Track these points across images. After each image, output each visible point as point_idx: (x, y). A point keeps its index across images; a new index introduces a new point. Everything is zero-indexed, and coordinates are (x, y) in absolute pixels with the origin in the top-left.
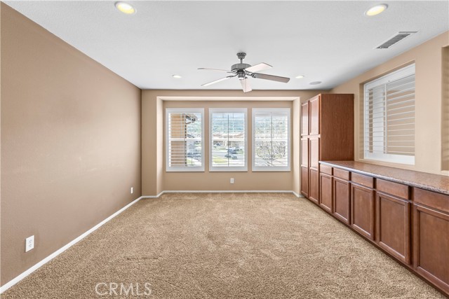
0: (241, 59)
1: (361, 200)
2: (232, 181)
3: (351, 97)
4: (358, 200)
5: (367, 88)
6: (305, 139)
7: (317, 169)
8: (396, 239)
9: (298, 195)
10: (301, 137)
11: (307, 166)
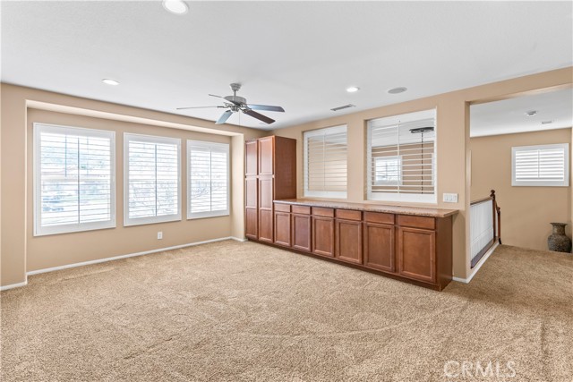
0: (235, 91)
1: (322, 228)
2: (160, 235)
3: (294, 142)
4: (320, 228)
5: (307, 135)
6: (252, 179)
7: (271, 209)
8: (353, 250)
9: (241, 239)
10: (245, 177)
11: (256, 207)
